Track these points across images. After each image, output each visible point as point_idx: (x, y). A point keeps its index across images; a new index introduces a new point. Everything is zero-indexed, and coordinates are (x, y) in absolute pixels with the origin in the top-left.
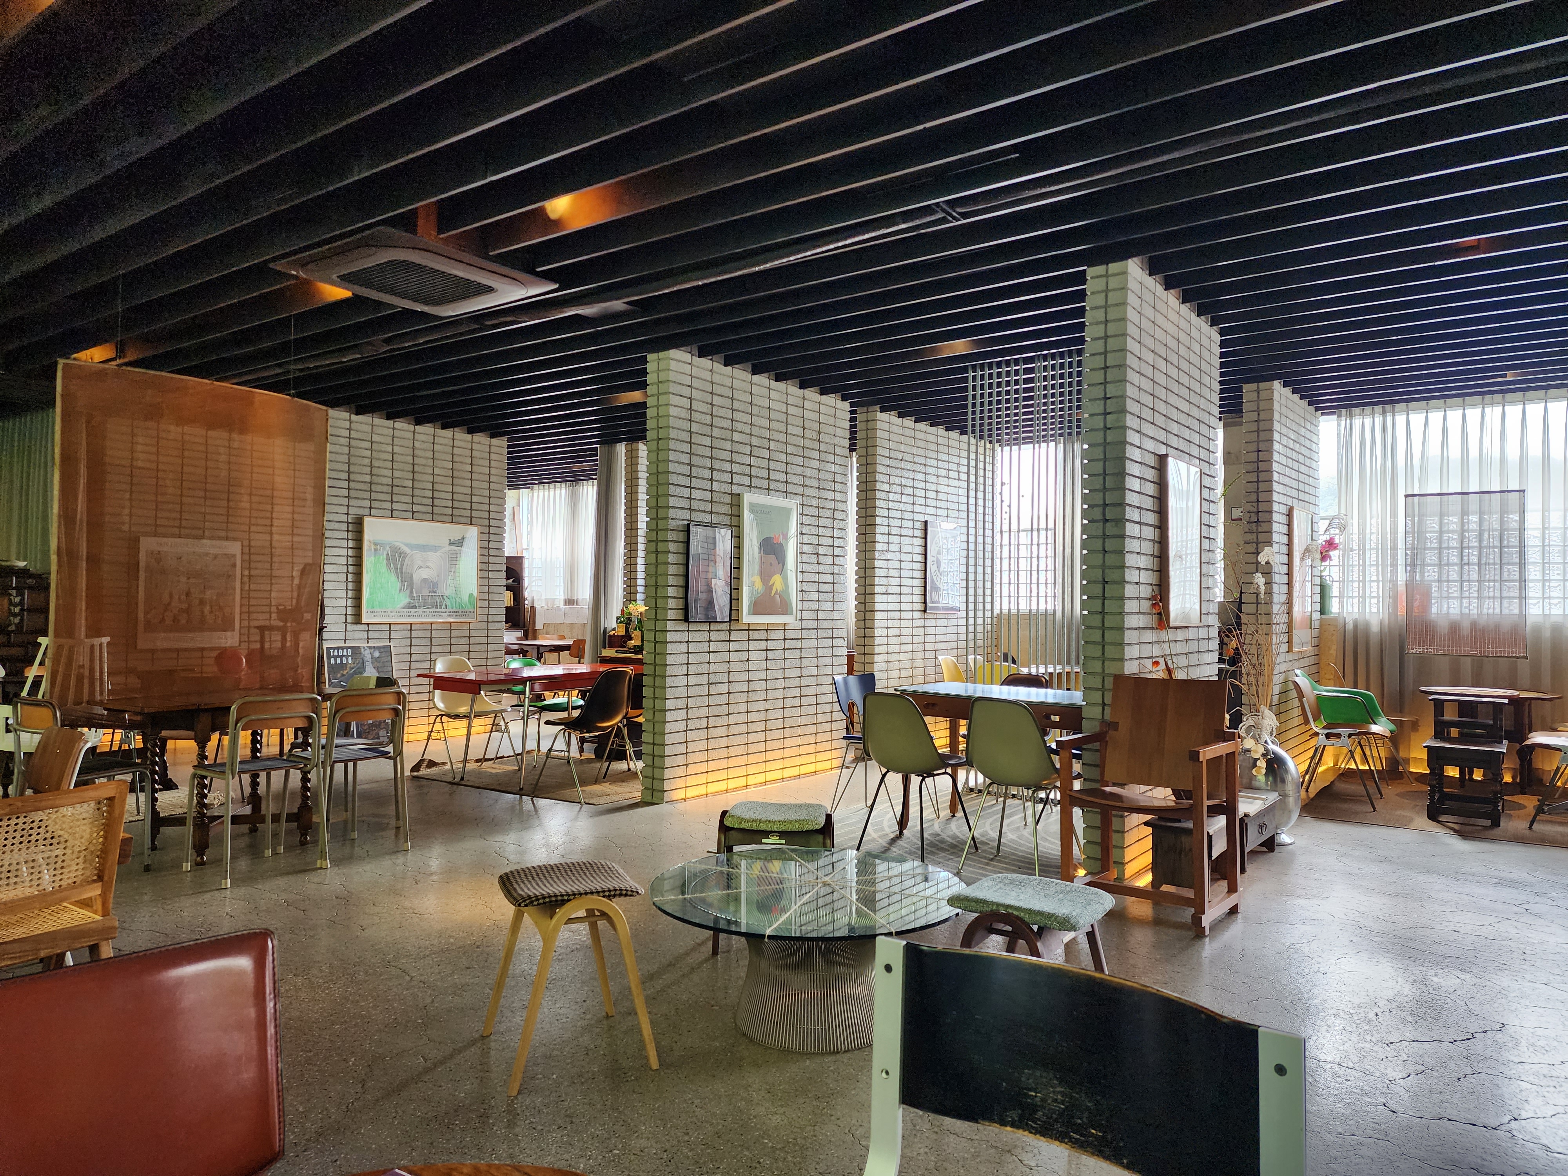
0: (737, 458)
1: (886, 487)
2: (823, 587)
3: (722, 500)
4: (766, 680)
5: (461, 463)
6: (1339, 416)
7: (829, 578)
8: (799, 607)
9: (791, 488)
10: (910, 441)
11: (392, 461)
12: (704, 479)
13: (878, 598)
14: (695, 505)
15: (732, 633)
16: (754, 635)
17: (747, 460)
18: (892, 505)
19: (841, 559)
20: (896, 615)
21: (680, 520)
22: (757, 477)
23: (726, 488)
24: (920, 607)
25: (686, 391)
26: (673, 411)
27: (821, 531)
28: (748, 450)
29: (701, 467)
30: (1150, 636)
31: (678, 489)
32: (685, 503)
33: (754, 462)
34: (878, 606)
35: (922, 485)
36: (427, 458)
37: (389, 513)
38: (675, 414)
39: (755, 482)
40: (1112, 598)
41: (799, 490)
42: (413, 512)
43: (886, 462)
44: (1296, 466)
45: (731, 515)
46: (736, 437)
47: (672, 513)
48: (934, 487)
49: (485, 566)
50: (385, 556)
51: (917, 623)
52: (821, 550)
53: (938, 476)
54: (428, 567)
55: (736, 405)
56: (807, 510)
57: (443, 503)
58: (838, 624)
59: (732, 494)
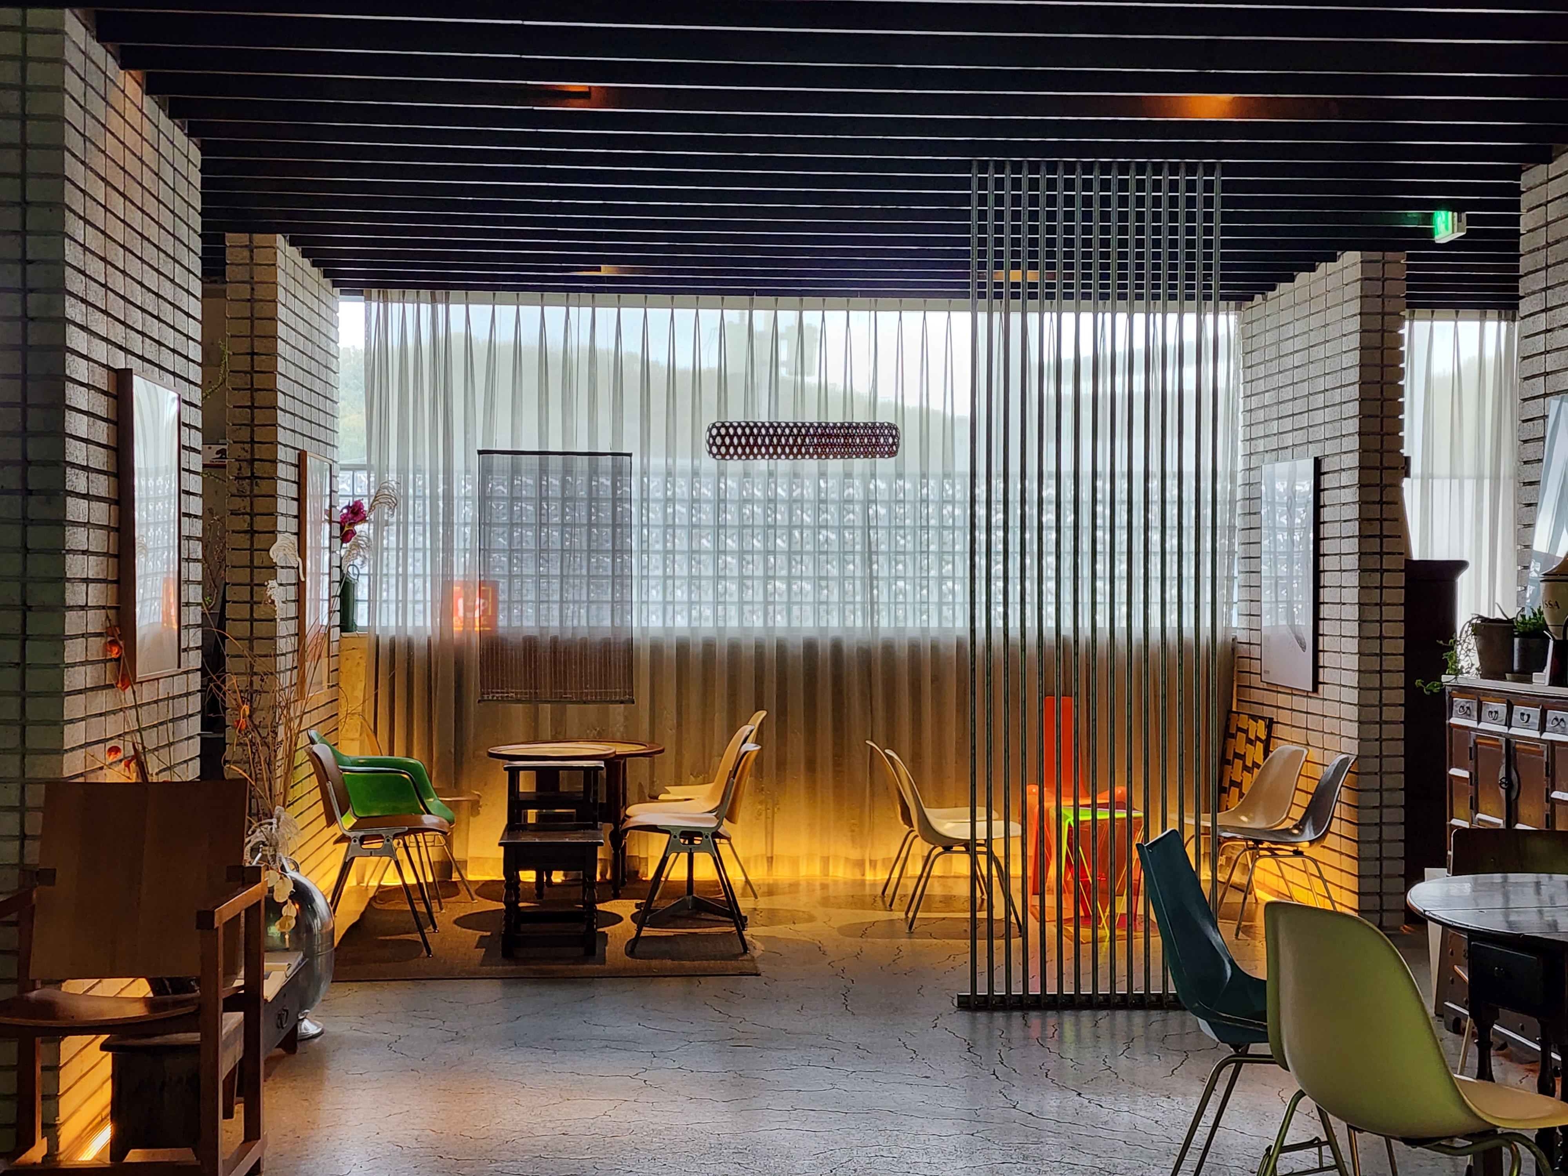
6: (369, 298)
30: (103, 701)
40: (40, 637)
44: (307, 380)
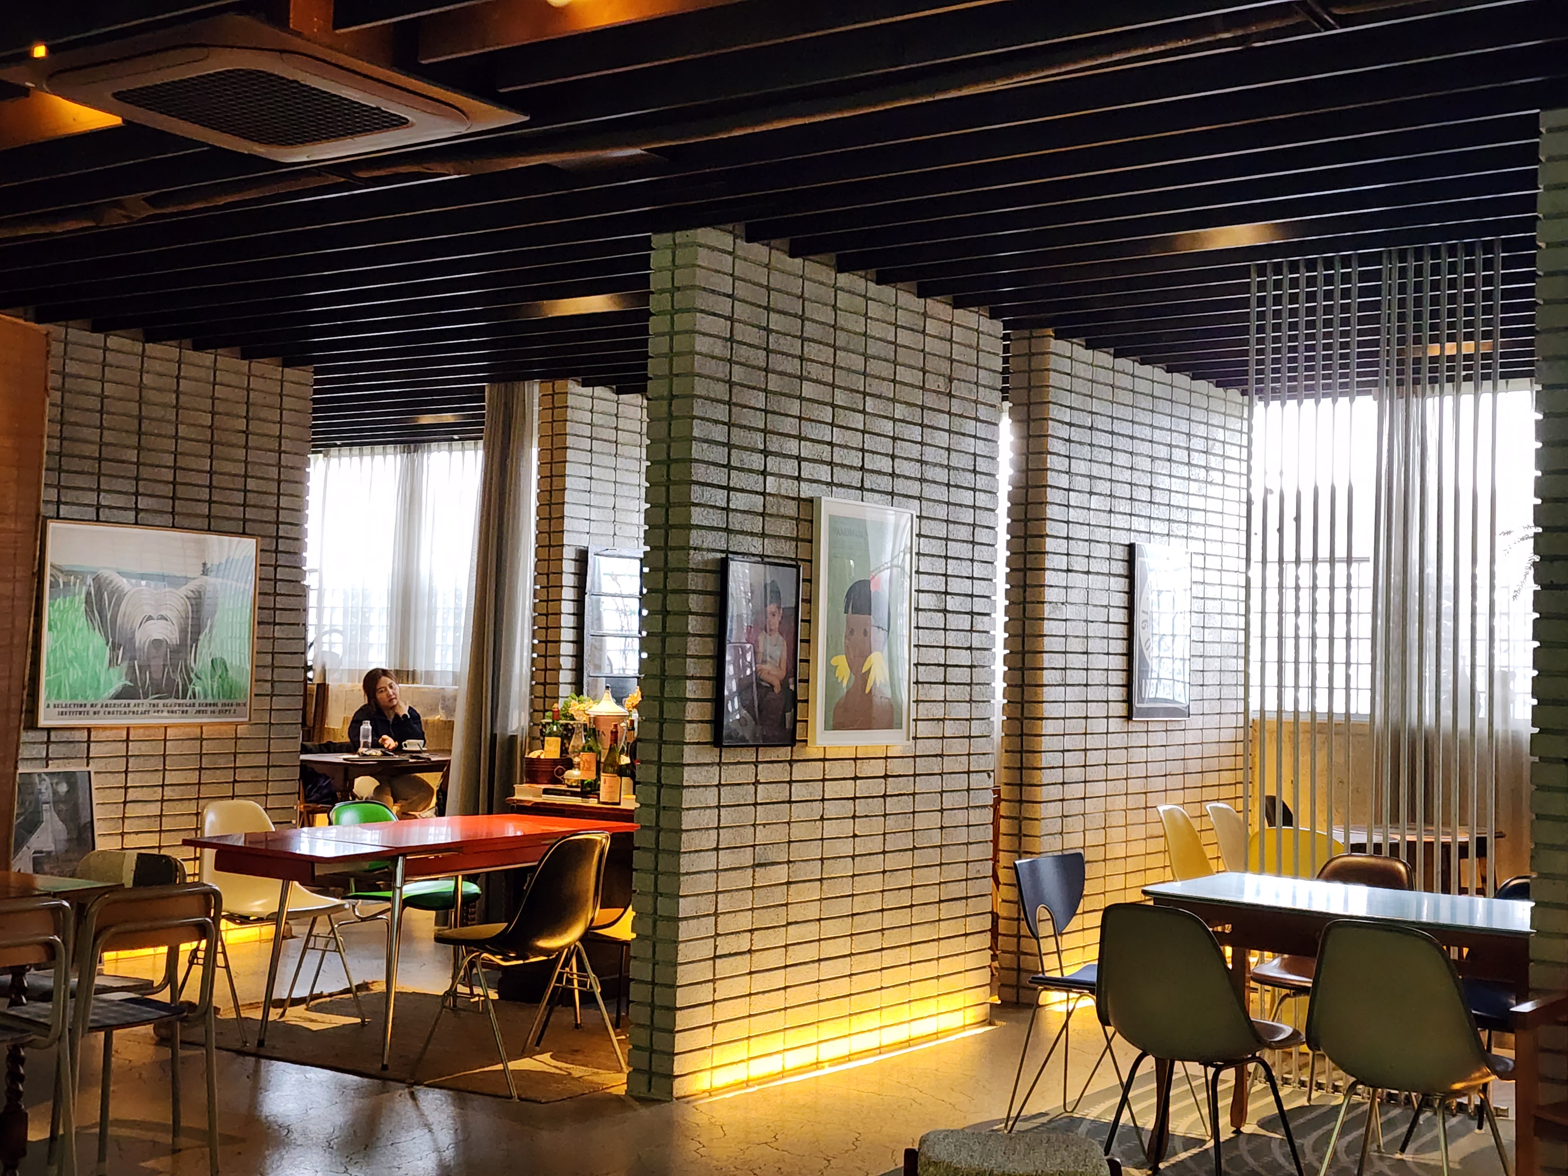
0: (809, 430)
1: (1063, 481)
2: (955, 675)
3: (782, 511)
4: (853, 857)
5: (227, 414)
7: (964, 658)
8: (913, 716)
9: (901, 486)
10: (1107, 392)
11: (101, 412)
12: (751, 471)
13: (1049, 694)
14: (737, 521)
15: (795, 766)
16: (835, 770)
17: (825, 433)
18: (1074, 515)
19: (986, 618)
20: (1078, 726)
21: (709, 550)
22: (843, 466)
23: (789, 488)
24: (1120, 709)
25: (724, 306)
26: (702, 344)
27: (953, 567)
28: (827, 414)
29: (746, 449)
31: (708, 492)
32: (716, 519)
33: (839, 436)
34: (1048, 710)
35: (1126, 476)
36: (164, 405)
37: (91, 513)
38: (704, 350)
39: (841, 475)
41: (914, 488)
42: (137, 510)
43: (1064, 432)
45: (797, 539)
46: (808, 389)
47: (695, 538)
48: (1146, 480)
49: (267, 615)
50: (83, 596)
51: (1115, 741)
52: (952, 603)
53: (1153, 458)
54: (163, 618)
55: (810, 330)
56: (928, 528)
57: (193, 493)
58: (978, 745)
59: (798, 499)
